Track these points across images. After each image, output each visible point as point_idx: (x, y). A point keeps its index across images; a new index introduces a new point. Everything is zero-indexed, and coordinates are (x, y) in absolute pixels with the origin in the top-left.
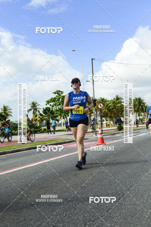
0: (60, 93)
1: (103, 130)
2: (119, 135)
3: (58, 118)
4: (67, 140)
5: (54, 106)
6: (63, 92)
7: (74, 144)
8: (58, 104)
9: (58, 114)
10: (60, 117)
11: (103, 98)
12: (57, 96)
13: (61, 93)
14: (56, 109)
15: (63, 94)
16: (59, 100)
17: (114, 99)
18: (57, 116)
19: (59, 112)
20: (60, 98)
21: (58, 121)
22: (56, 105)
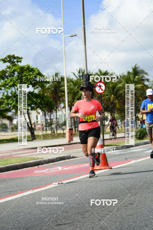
0: (15, 60)
1: (105, 138)
2: (140, 148)
3: (9, 114)
4: (31, 160)
5: (3, 88)
6: (21, 58)
7: (45, 169)
8: (11, 83)
9: (11, 104)
10: (14, 111)
11: (106, 72)
12: (9, 68)
13: (18, 62)
14: (6, 94)
15: (20, 62)
16: (13, 76)
17: (129, 73)
18: (9, 110)
19: (13, 101)
20: (14, 71)
21: (10, 119)
22: (7, 86)
